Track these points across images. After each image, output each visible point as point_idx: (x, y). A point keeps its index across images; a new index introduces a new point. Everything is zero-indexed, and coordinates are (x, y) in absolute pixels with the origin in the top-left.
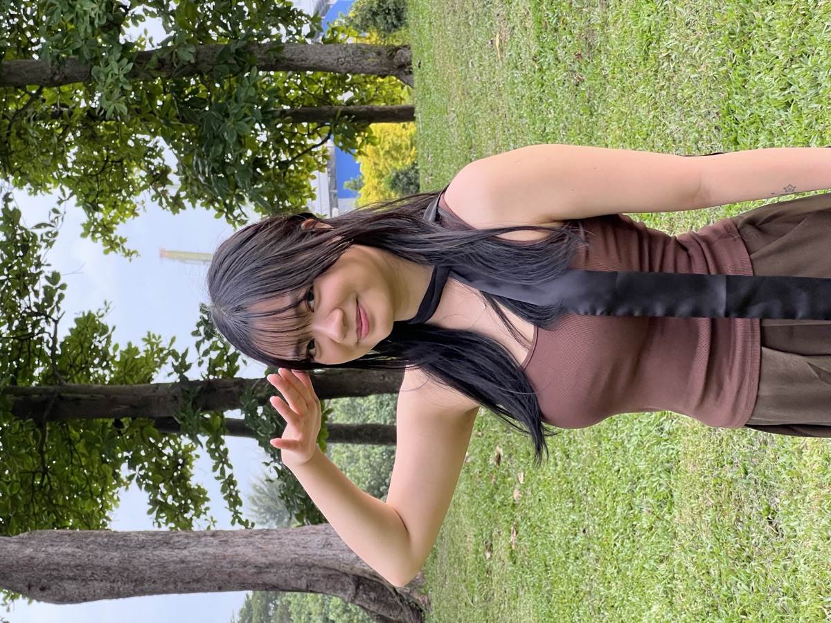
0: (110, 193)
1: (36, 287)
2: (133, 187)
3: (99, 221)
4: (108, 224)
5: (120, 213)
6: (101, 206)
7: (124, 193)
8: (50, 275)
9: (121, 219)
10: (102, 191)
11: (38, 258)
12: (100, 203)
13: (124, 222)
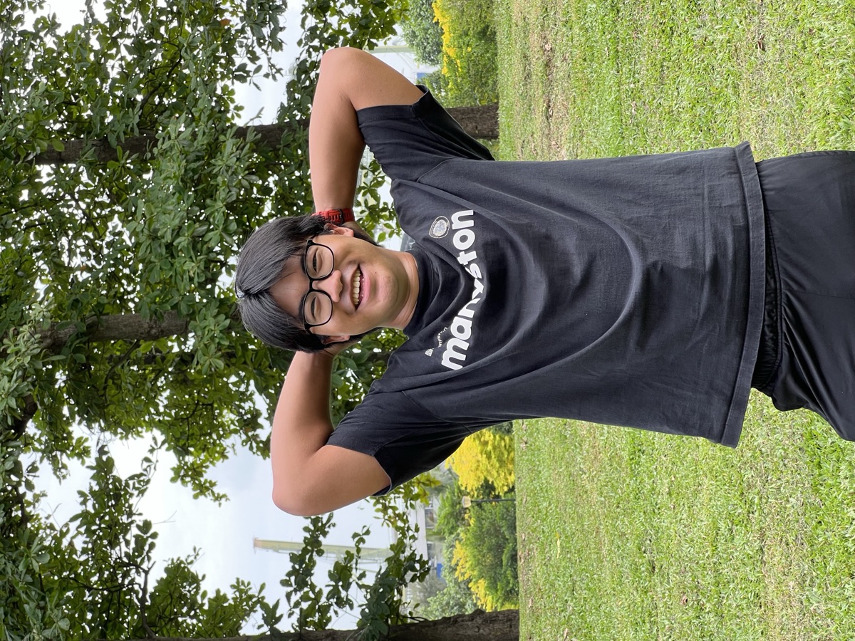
0: (201, 436)
1: (128, 537)
2: (223, 430)
3: (189, 464)
4: (198, 467)
5: (211, 456)
6: (192, 449)
7: (214, 436)
8: (141, 524)
9: (211, 462)
10: (193, 434)
11: (130, 506)
12: (191, 446)
13: (214, 465)
